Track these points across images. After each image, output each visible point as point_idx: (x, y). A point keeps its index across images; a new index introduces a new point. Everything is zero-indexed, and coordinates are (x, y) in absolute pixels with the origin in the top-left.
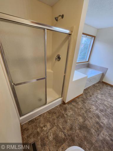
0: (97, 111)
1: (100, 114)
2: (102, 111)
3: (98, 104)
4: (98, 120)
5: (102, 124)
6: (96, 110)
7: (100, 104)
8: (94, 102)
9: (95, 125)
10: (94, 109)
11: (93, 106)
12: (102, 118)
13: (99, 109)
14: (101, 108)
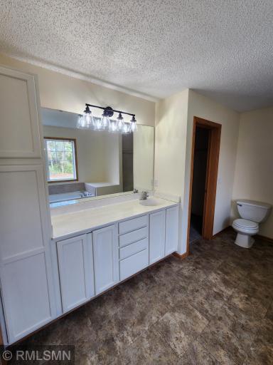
0: (230, 293)
1: (223, 288)
2: (218, 294)
3: (228, 316)
4: (226, 277)
5: (220, 272)
6: (231, 296)
7: (220, 319)
8: (243, 322)
9: (230, 271)
10: (236, 297)
11: (241, 306)
12: (219, 280)
13: (225, 299)
14: (218, 304)
